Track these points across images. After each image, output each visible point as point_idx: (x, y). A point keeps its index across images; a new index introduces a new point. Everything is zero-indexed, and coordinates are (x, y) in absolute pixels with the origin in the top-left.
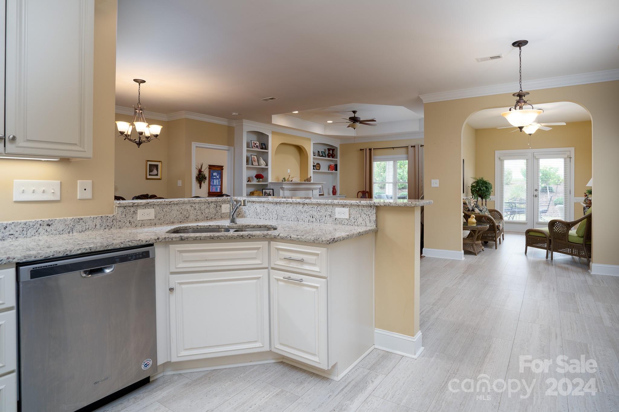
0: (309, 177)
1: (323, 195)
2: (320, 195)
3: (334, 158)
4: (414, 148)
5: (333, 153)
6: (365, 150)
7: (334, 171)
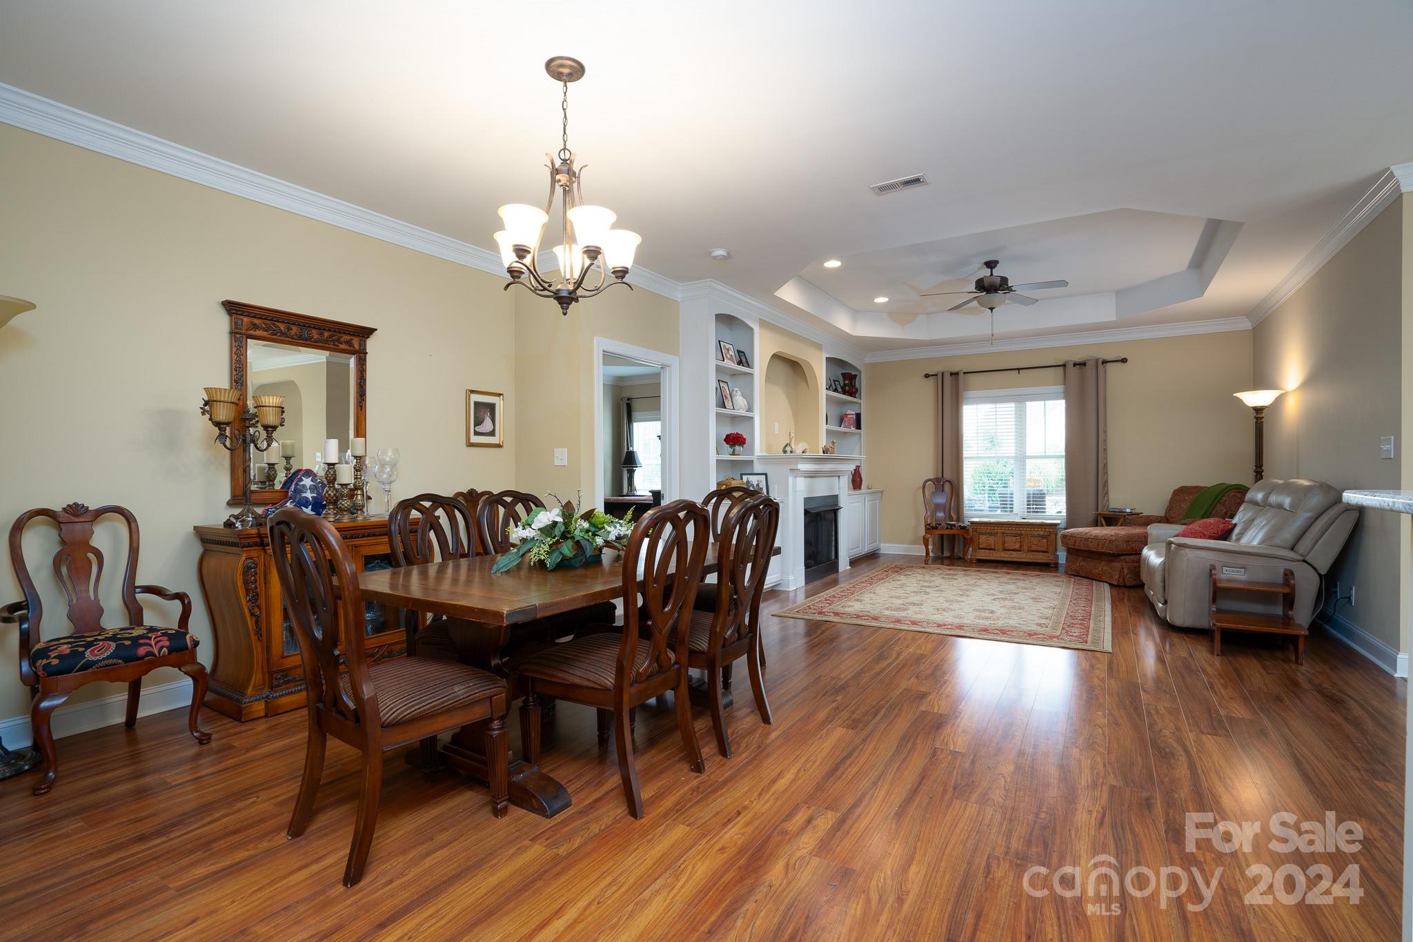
3: (855, 397)
4: (1080, 368)
5: (852, 385)
6: (940, 376)
7: (853, 429)
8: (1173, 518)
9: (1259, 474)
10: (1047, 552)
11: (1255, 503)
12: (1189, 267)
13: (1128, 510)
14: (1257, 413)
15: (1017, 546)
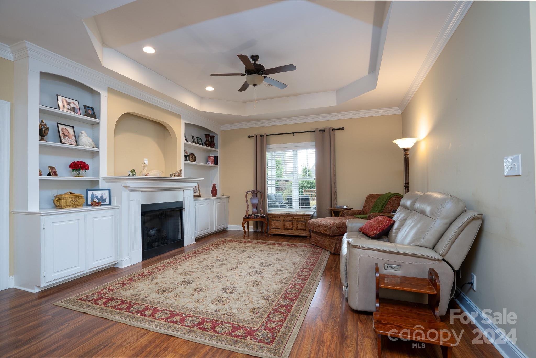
0: (178, 170)
1: (199, 196)
2: (195, 197)
3: (213, 147)
4: (323, 133)
5: (212, 141)
6: (255, 137)
7: (213, 165)
8: (366, 211)
9: (407, 188)
10: (305, 230)
11: (406, 208)
12: (369, 73)
13: (345, 207)
14: (405, 152)
15: (291, 227)
